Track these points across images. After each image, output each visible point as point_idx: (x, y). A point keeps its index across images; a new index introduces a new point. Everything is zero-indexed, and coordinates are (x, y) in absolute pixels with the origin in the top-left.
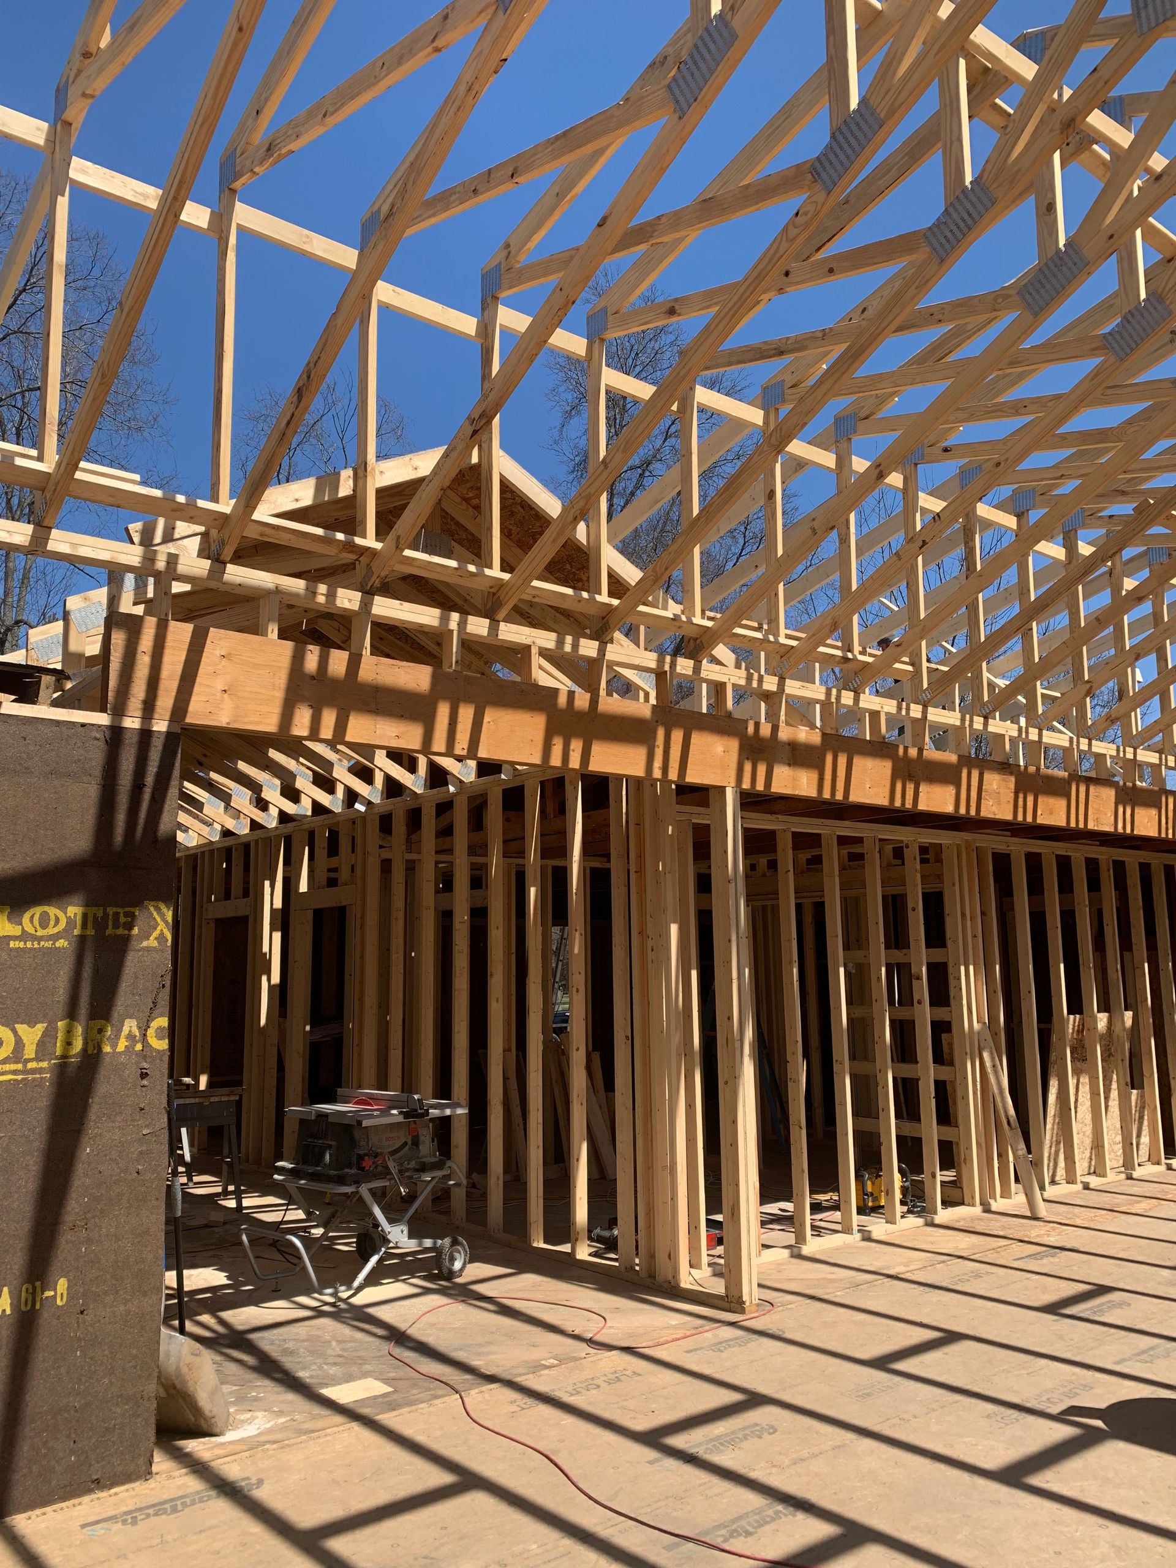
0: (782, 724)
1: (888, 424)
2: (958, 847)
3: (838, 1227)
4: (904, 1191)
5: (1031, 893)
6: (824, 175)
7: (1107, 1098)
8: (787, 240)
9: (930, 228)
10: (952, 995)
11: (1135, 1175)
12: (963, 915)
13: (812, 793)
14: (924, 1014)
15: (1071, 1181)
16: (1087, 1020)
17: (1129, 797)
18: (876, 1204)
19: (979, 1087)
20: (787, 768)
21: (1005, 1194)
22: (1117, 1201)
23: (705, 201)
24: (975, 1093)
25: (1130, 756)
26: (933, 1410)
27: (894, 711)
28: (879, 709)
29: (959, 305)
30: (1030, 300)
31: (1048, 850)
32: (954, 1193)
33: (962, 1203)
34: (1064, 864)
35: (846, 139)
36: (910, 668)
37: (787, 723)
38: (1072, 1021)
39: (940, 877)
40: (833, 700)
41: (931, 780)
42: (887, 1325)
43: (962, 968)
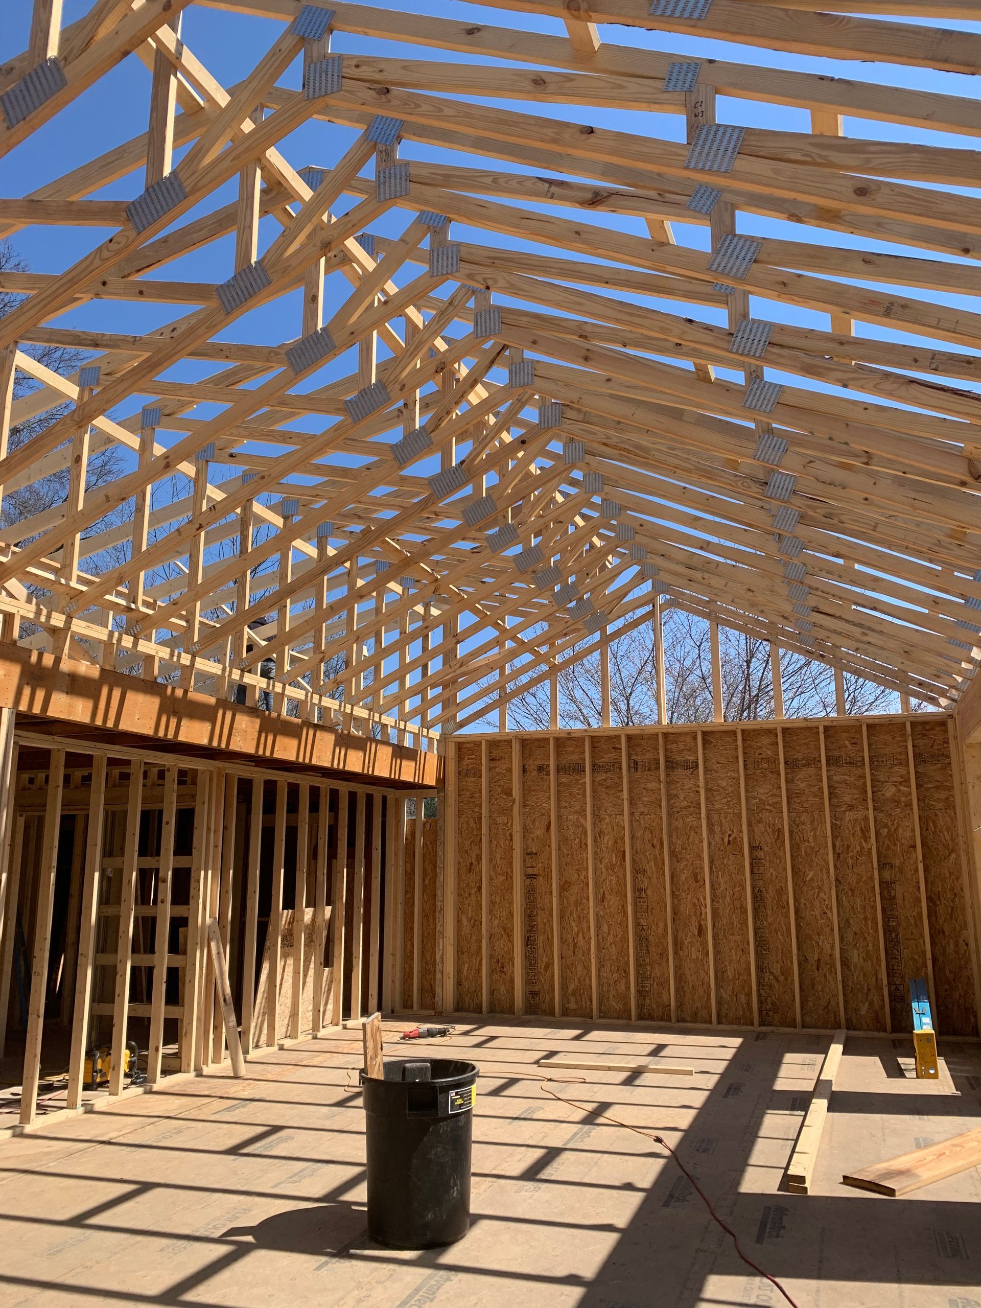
0: (65, 657)
1: (185, 424)
2: (211, 772)
3: (64, 1104)
4: (131, 1065)
5: (265, 812)
6: (136, 217)
7: (305, 976)
8: (100, 258)
9: (222, 286)
10: (191, 895)
11: (319, 1035)
12: (209, 829)
13: (86, 720)
14: (166, 912)
15: (270, 1044)
16: (297, 914)
17: (345, 741)
18: (104, 1079)
19: (204, 972)
20: (65, 695)
21: (217, 1059)
22: (301, 1057)
23: (32, 201)
24: (200, 977)
25: (348, 711)
26: (116, 1253)
27: (167, 657)
28: (154, 654)
29: (243, 350)
30: (294, 361)
31: (283, 778)
32: (173, 1063)
33: (179, 1071)
34: (294, 790)
35: (157, 196)
36: (184, 623)
37: (70, 657)
38: (286, 914)
39: (193, 796)
40: (115, 641)
41: (192, 716)
42: (91, 1186)
43: (202, 873)
